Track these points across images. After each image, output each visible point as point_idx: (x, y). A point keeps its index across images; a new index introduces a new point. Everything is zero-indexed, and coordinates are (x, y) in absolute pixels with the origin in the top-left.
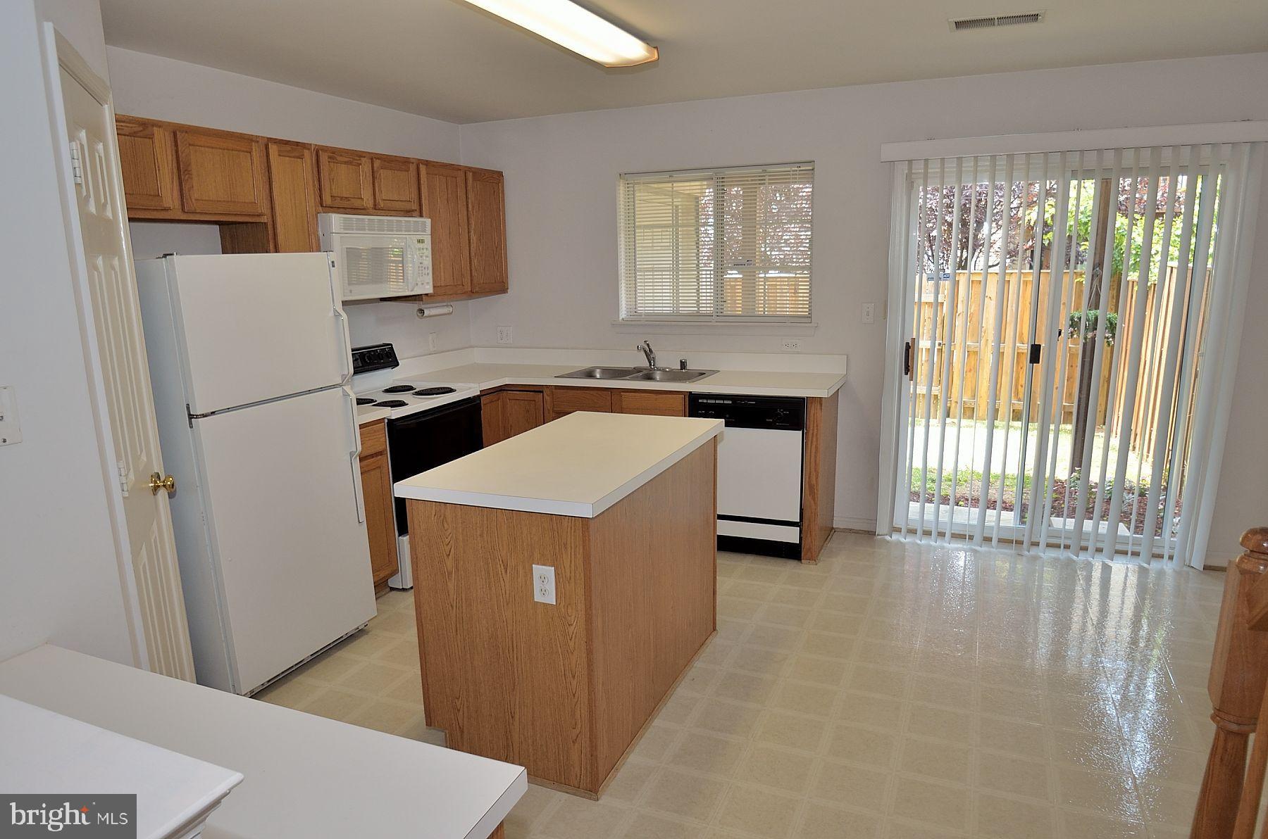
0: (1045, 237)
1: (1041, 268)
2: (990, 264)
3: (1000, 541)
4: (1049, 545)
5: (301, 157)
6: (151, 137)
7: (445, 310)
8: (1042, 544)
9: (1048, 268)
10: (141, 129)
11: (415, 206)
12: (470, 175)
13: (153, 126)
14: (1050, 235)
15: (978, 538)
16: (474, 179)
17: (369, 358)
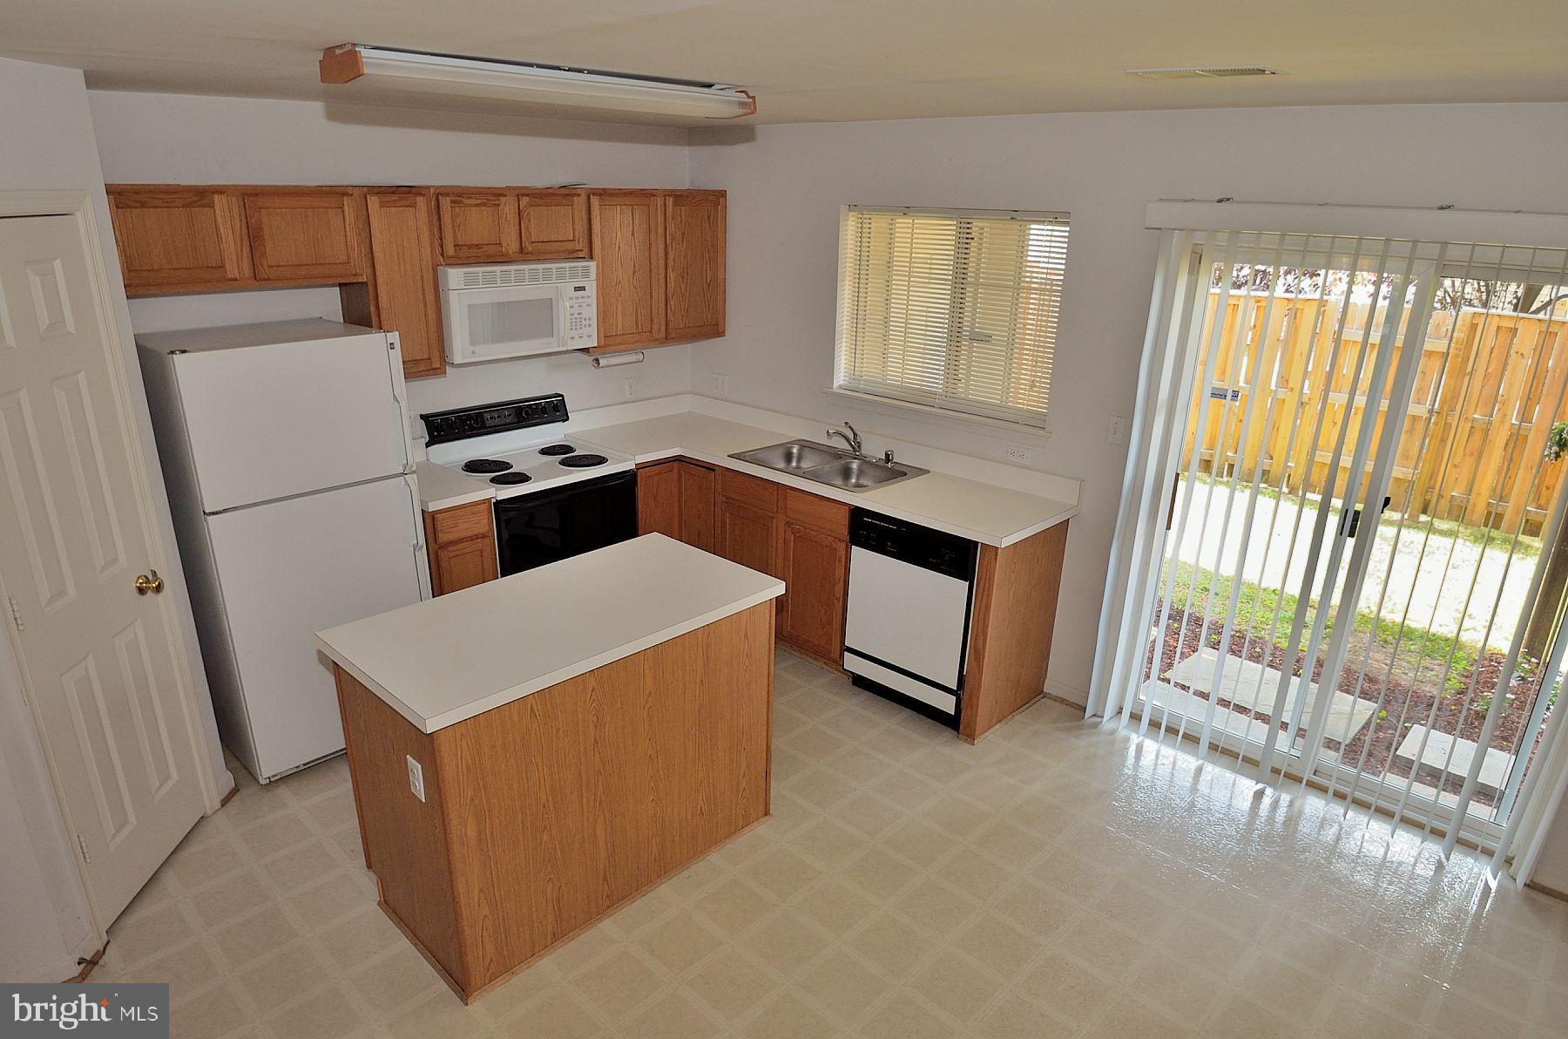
5: (413, 205)
6: (211, 205)
7: (633, 358)
10: (198, 198)
11: (582, 244)
12: (670, 201)
13: (213, 193)
16: (676, 204)
17: (527, 413)
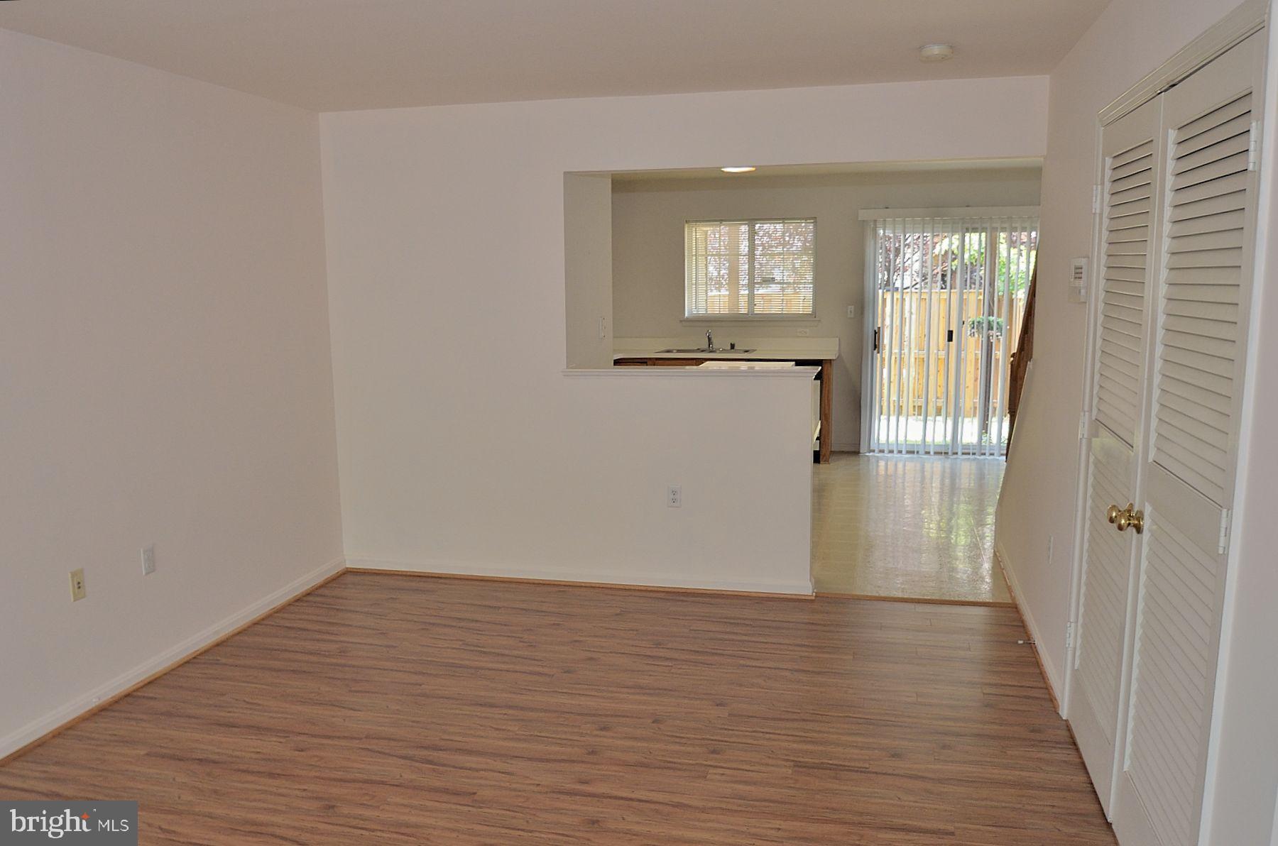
0: (953, 263)
1: (951, 289)
2: (905, 287)
3: (936, 453)
4: (963, 454)
8: (960, 453)
9: (955, 288)
14: (956, 262)
15: (922, 451)
